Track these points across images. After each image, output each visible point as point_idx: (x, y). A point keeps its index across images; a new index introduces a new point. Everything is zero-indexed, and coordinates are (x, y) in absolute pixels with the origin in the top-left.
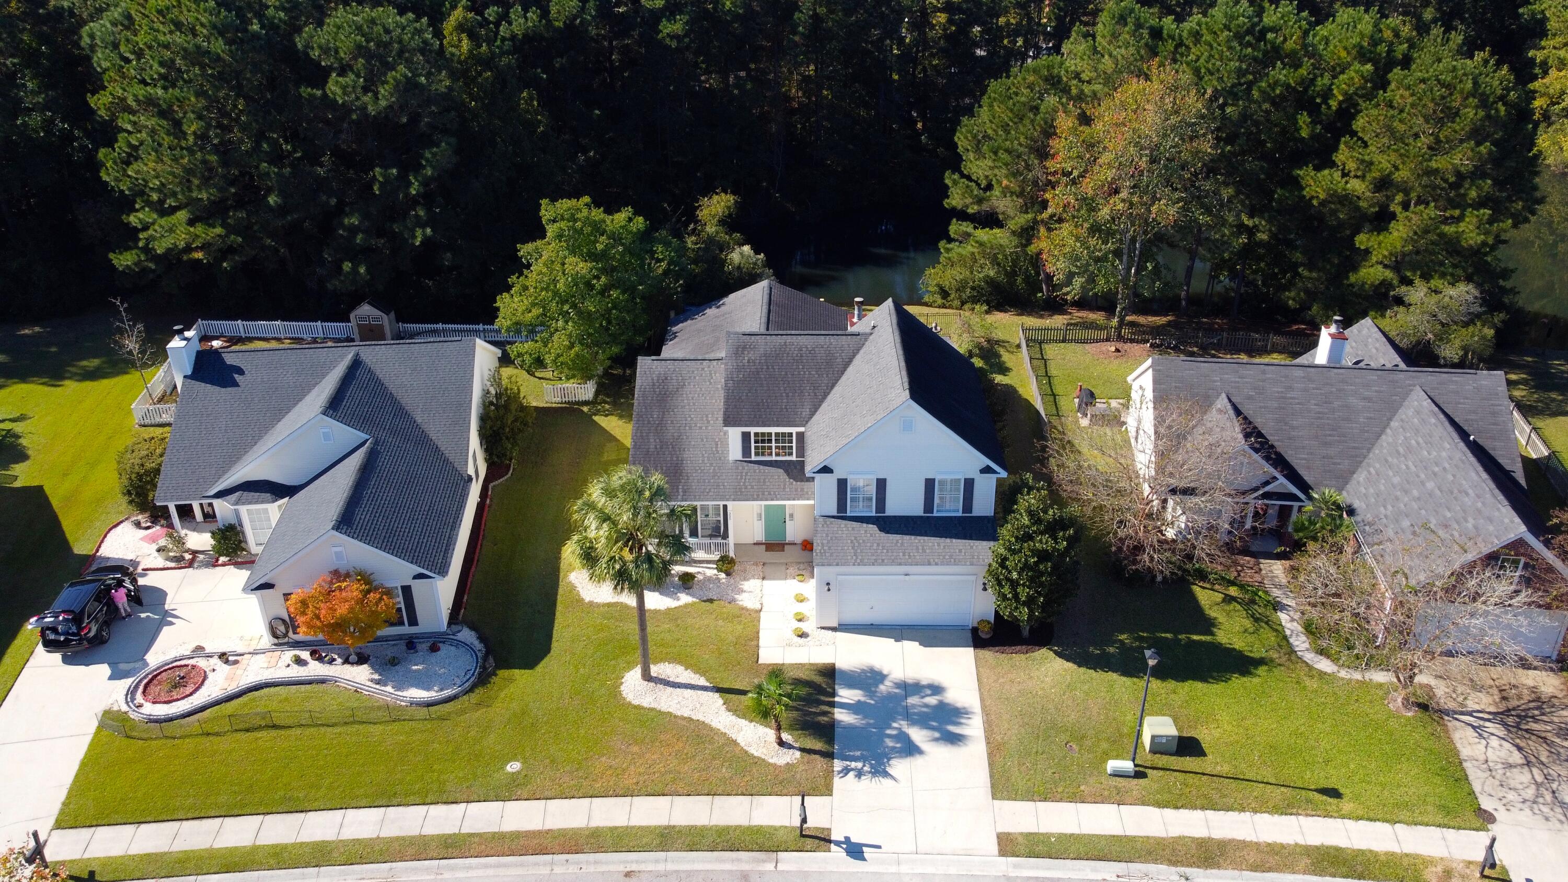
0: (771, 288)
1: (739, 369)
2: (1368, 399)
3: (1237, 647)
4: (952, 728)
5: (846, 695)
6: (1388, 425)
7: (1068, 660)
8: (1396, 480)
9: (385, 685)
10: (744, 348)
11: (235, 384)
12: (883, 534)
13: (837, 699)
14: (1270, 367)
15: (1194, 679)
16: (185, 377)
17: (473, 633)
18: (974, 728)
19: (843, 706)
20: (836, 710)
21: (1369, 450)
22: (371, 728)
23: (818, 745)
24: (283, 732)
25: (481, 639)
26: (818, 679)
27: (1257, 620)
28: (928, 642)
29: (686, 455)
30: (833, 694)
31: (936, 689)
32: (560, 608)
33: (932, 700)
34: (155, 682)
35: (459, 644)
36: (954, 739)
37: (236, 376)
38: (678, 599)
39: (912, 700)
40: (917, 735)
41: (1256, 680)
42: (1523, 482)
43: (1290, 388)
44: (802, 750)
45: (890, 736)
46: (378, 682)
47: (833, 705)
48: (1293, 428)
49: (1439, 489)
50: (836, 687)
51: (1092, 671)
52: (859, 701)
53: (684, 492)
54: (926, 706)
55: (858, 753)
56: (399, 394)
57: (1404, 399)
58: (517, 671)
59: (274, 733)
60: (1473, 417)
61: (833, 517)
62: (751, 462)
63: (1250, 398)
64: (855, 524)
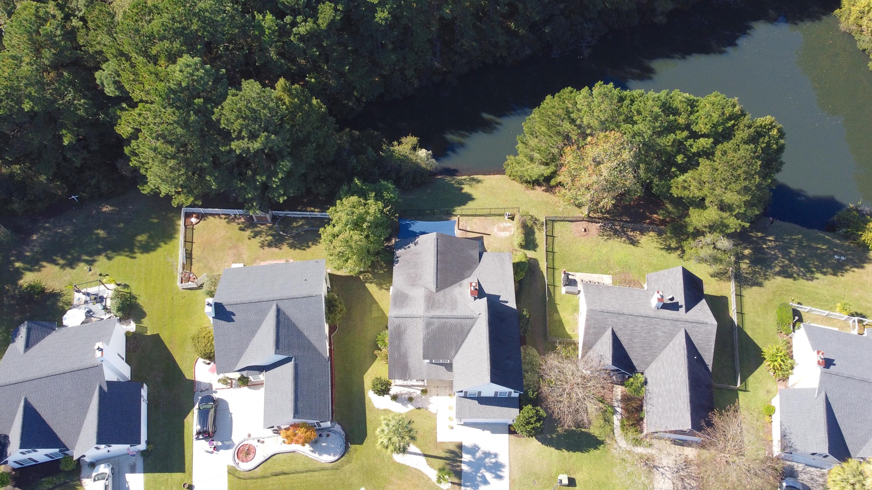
0: (437, 239)
1: (428, 334)
2: (664, 332)
3: (596, 435)
4: (499, 473)
5: (466, 457)
6: (668, 344)
7: (539, 441)
8: (663, 376)
9: (315, 453)
10: (430, 324)
11: (233, 321)
12: (480, 405)
13: (463, 459)
14: (631, 316)
15: (578, 451)
16: (213, 317)
17: (339, 426)
18: (505, 473)
19: (465, 463)
20: (463, 465)
21: (660, 353)
22: (315, 473)
23: (456, 480)
24: (287, 476)
25: (343, 429)
26: (457, 450)
27: (605, 421)
28: (494, 432)
29: (409, 360)
30: (461, 457)
31: (496, 455)
32: (367, 412)
33: (493, 460)
34: (239, 452)
35: (335, 432)
36: (500, 477)
37: (232, 316)
38: (408, 407)
39: (487, 460)
40: (489, 476)
41: (599, 451)
42: (711, 370)
43: (636, 326)
44: (452, 483)
45: (479, 476)
46: (313, 451)
47: (461, 462)
48: (634, 343)
49: (674, 390)
50: (463, 454)
51: (546, 447)
52: (470, 461)
53: (409, 375)
54: (491, 463)
55: (469, 484)
56: (297, 323)
57: (677, 333)
58: (357, 445)
59: (285, 476)
60: (700, 342)
61: (462, 397)
62: (433, 363)
63: (620, 329)
64: (470, 400)
